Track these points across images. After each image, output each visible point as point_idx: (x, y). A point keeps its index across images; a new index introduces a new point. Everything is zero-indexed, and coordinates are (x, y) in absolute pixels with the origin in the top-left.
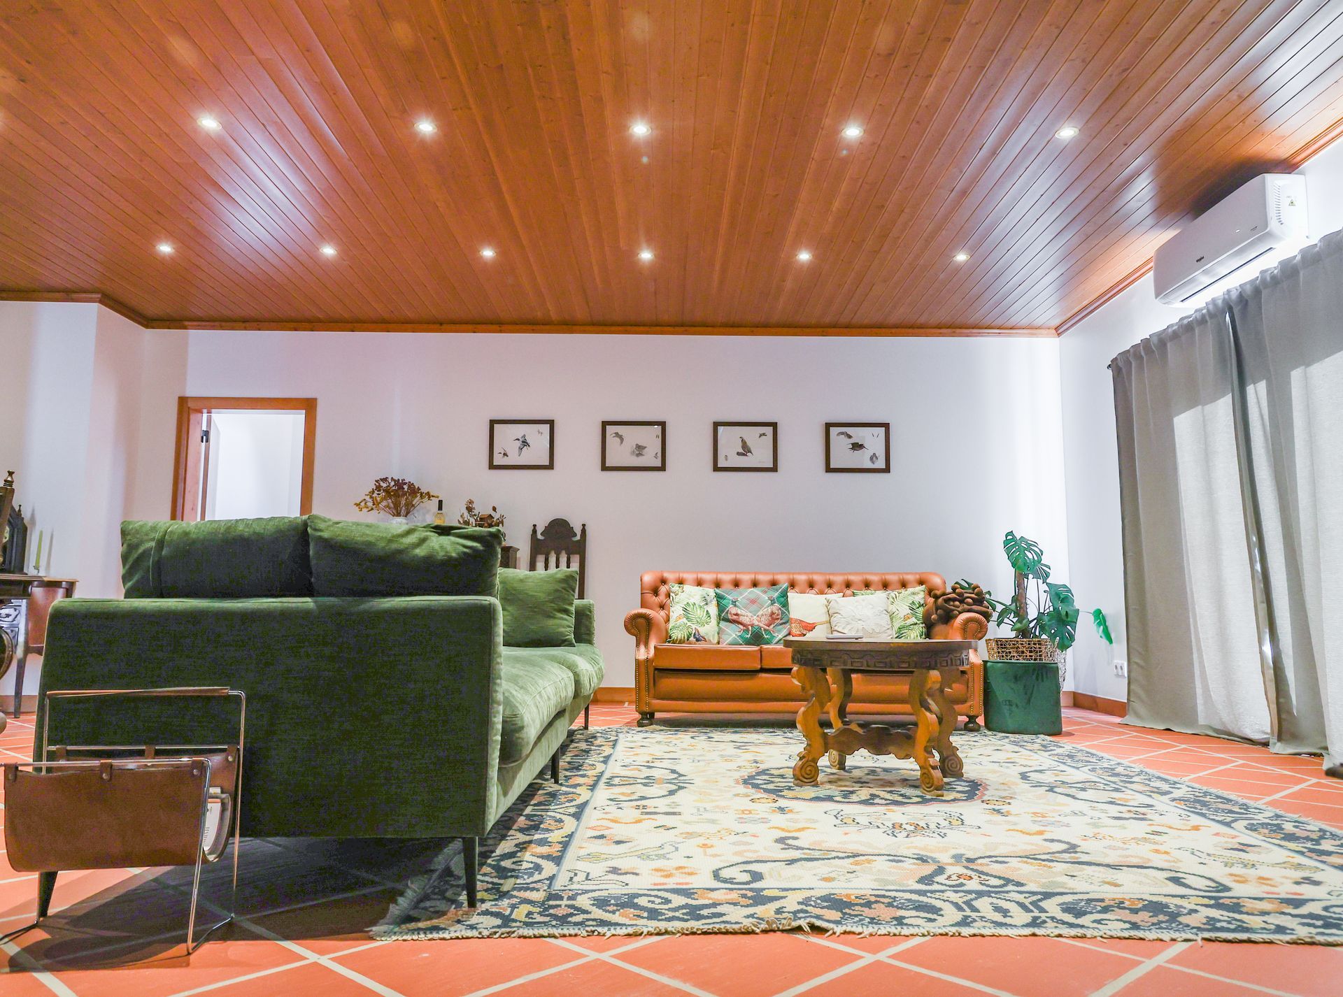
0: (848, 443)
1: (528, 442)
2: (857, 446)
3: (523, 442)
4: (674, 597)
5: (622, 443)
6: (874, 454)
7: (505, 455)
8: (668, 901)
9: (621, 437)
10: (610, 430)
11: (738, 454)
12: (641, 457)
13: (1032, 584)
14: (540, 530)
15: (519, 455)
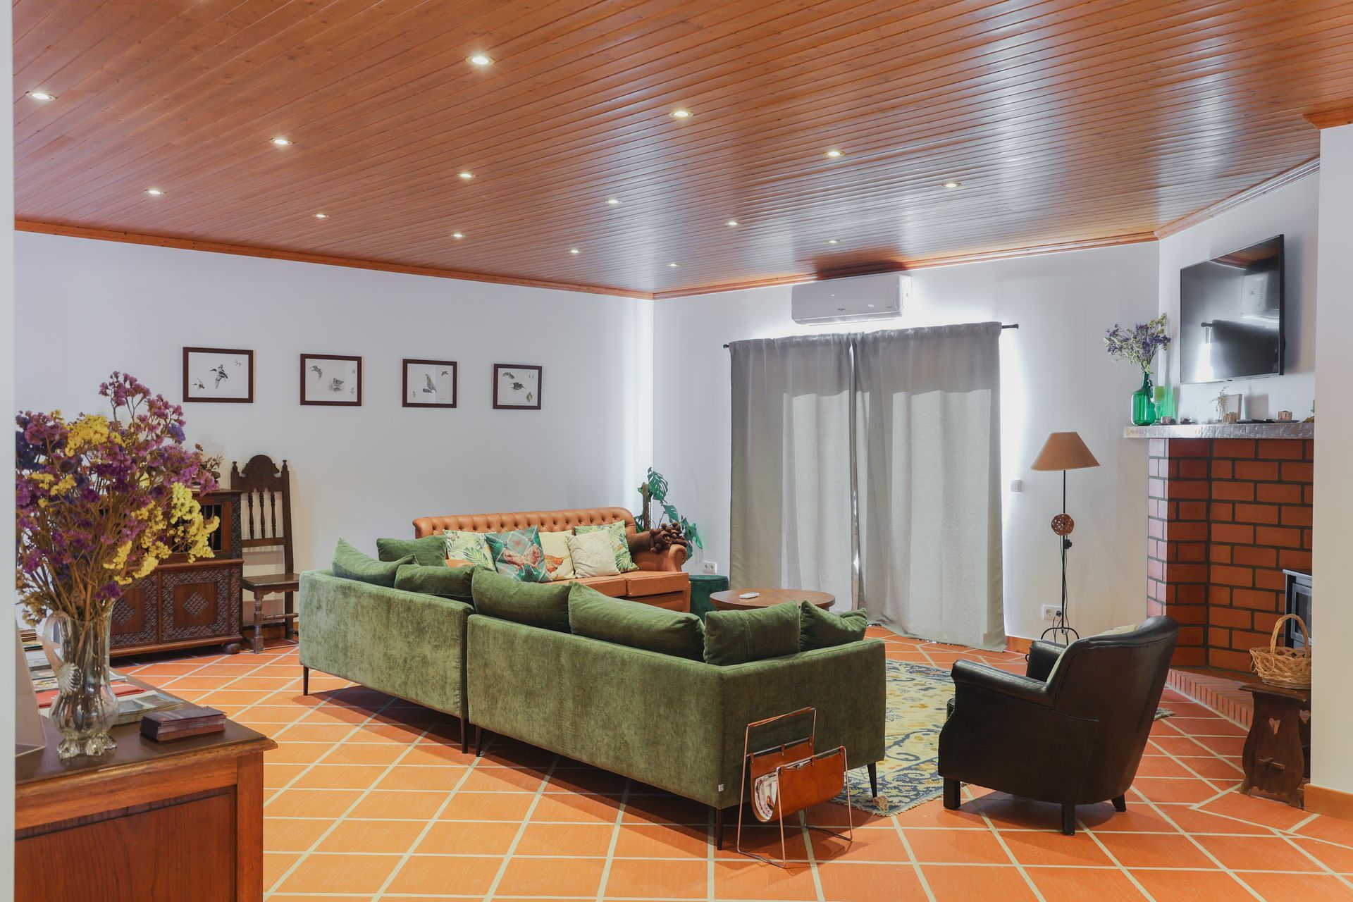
0: (511, 382)
1: (226, 372)
2: (517, 386)
3: (220, 373)
4: (452, 542)
5: (320, 377)
6: (530, 393)
7: (201, 386)
9: (319, 371)
10: (309, 363)
11: (424, 390)
12: (339, 392)
13: (654, 504)
14: (240, 467)
15: (217, 387)
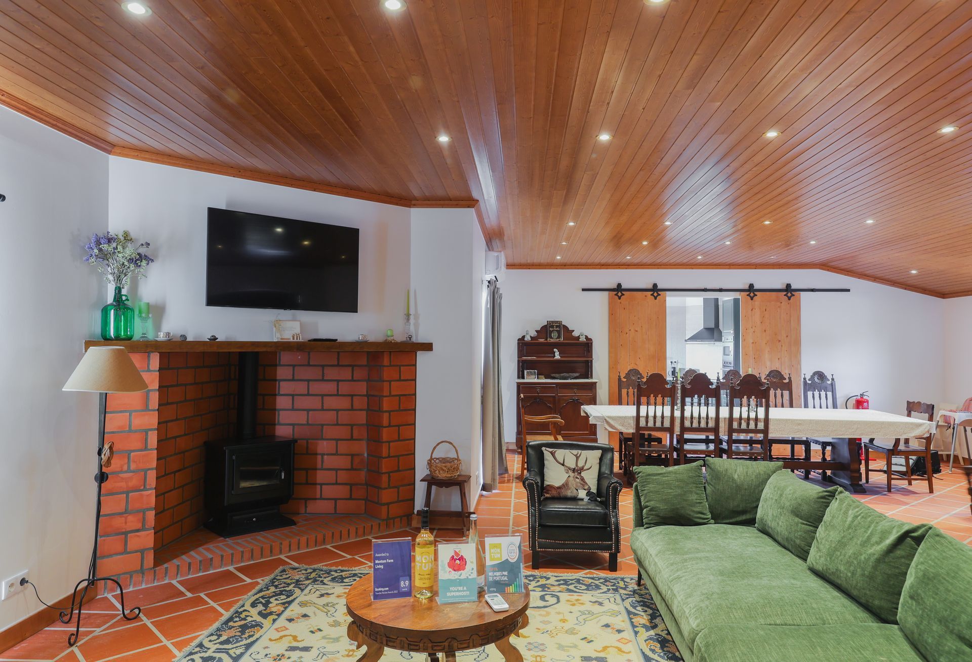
8: (575, 587)
